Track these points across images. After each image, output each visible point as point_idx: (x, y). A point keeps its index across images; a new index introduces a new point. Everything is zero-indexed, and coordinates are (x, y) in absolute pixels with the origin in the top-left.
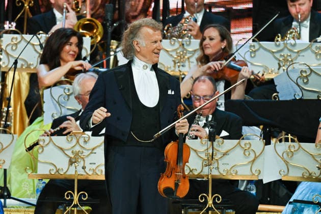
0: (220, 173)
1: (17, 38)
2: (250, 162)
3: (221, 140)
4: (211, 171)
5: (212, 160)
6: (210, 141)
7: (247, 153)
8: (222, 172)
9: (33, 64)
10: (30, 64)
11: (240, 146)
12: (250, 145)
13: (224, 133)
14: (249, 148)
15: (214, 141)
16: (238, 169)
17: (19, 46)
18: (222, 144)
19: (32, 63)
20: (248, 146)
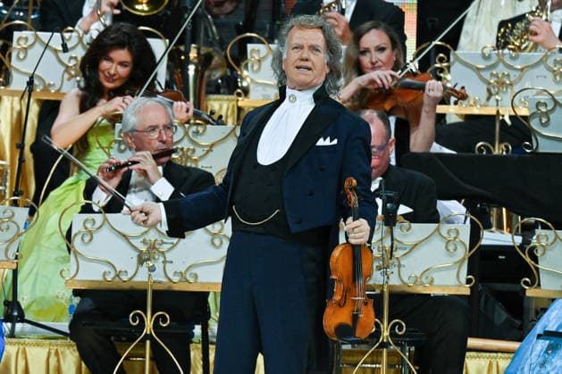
0: (402, 281)
1: (26, 39)
2: (456, 263)
3: (407, 224)
4: (388, 278)
5: (391, 258)
6: (386, 225)
7: (451, 248)
8: (406, 280)
9: (54, 85)
10: (49, 84)
11: (440, 234)
12: (458, 232)
13: (403, 209)
14: (455, 238)
15: (395, 225)
16: (435, 275)
17: (30, 52)
18: (407, 231)
19: (52, 83)
20: (453, 235)
